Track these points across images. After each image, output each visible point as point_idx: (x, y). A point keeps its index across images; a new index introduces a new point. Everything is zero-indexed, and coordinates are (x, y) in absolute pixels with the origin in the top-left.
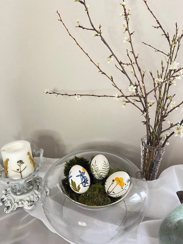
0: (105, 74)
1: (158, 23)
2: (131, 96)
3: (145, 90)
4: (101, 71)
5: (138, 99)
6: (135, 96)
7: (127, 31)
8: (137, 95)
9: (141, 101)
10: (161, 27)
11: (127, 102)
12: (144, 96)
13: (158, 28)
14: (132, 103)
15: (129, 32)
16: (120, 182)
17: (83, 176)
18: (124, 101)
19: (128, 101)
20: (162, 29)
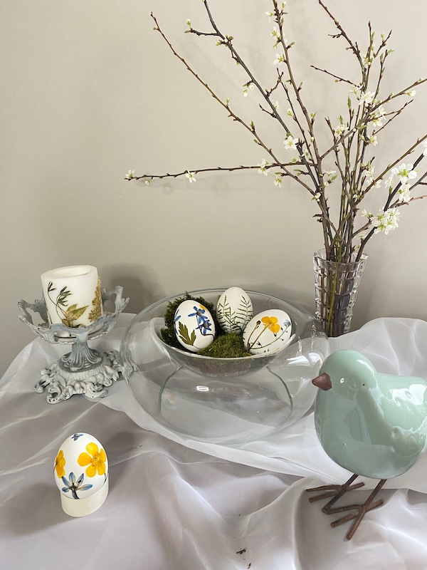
0: (240, 120)
1: (339, 27)
2: (291, 164)
3: (316, 150)
4: (232, 115)
5: (304, 168)
6: (298, 163)
7: (281, 43)
8: (303, 162)
9: (310, 173)
10: (343, 34)
11: (283, 175)
12: (316, 163)
13: (339, 36)
14: (292, 176)
15: (283, 44)
16: (270, 323)
17: (200, 316)
18: (277, 173)
19: (285, 173)
20: (346, 37)
